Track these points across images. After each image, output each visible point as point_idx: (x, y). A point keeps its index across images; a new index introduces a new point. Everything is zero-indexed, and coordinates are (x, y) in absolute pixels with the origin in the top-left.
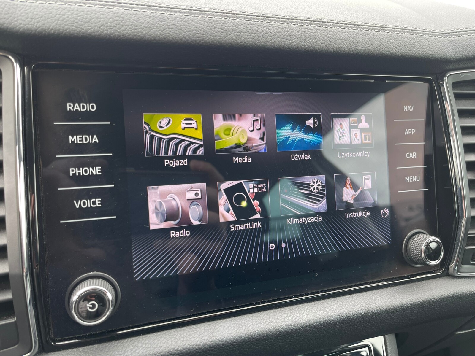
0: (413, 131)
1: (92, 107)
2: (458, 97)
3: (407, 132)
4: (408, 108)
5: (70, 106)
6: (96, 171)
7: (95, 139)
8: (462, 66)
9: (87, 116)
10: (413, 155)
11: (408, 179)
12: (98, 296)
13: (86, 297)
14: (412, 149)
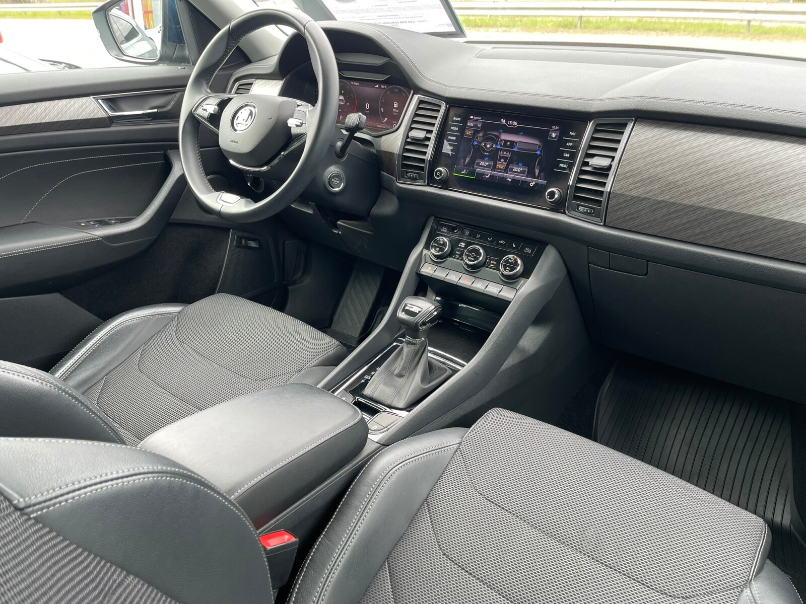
0: (571, 144)
1: (459, 119)
2: (594, 131)
3: (568, 144)
4: (573, 134)
5: (454, 118)
6: (454, 138)
7: (457, 129)
9: (458, 122)
10: (568, 155)
11: (561, 165)
12: (441, 172)
13: (439, 171)
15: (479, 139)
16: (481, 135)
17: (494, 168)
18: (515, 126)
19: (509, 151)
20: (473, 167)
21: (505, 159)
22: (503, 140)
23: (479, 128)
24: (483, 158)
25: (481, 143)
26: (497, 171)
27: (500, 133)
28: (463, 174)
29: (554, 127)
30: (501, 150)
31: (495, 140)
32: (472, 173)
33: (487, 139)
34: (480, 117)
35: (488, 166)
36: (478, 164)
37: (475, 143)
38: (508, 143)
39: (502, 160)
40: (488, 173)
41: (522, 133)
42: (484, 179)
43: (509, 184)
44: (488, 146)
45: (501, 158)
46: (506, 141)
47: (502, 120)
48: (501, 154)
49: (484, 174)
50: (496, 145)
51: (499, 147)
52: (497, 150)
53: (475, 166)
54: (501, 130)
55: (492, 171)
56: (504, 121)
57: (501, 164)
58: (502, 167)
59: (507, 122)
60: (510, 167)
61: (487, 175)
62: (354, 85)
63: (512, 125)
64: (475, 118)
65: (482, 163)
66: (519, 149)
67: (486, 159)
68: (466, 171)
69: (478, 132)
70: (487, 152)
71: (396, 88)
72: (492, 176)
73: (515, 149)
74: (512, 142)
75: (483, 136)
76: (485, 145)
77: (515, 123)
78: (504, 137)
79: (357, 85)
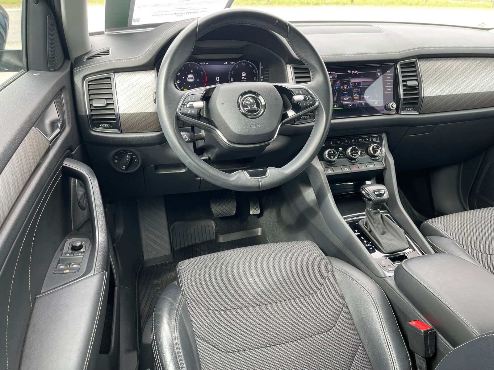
0: (389, 77)
2: (402, 68)
3: (388, 78)
4: (389, 72)
8: (405, 59)
10: (390, 83)
11: (388, 89)
14: (389, 82)
15: (338, 85)
16: (339, 82)
17: (353, 100)
18: (357, 73)
19: (358, 88)
20: (340, 102)
21: (357, 93)
22: (353, 83)
23: (336, 78)
24: (344, 95)
25: (340, 87)
26: (355, 101)
27: (350, 79)
28: (335, 108)
29: (378, 70)
30: (354, 88)
31: (348, 83)
32: (340, 106)
33: (343, 84)
34: (334, 72)
35: (349, 100)
36: (343, 100)
37: (337, 88)
38: (356, 84)
39: (356, 94)
40: (350, 103)
41: (362, 77)
42: (349, 107)
43: (364, 106)
44: (345, 88)
45: (355, 93)
46: (355, 83)
47: (348, 71)
48: (354, 90)
49: (348, 105)
50: (350, 86)
51: (351, 87)
52: (351, 89)
53: (341, 101)
54: (350, 77)
55: (352, 101)
56: (350, 72)
57: (356, 96)
58: (357, 98)
59: (351, 72)
60: (361, 97)
61: (350, 105)
62: (203, 65)
63: (355, 73)
64: (331, 73)
65: (345, 99)
66: (363, 86)
67: (346, 96)
68: (337, 106)
69: (336, 81)
70: (346, 91)
71: (244, 62)
72: (353, 105)
73: (361, 86)
74: (358, 83)
75: (340, 82)
76: (343, 88)
77: (356, 72)
78: (353, 81)
79: (207, 65)
